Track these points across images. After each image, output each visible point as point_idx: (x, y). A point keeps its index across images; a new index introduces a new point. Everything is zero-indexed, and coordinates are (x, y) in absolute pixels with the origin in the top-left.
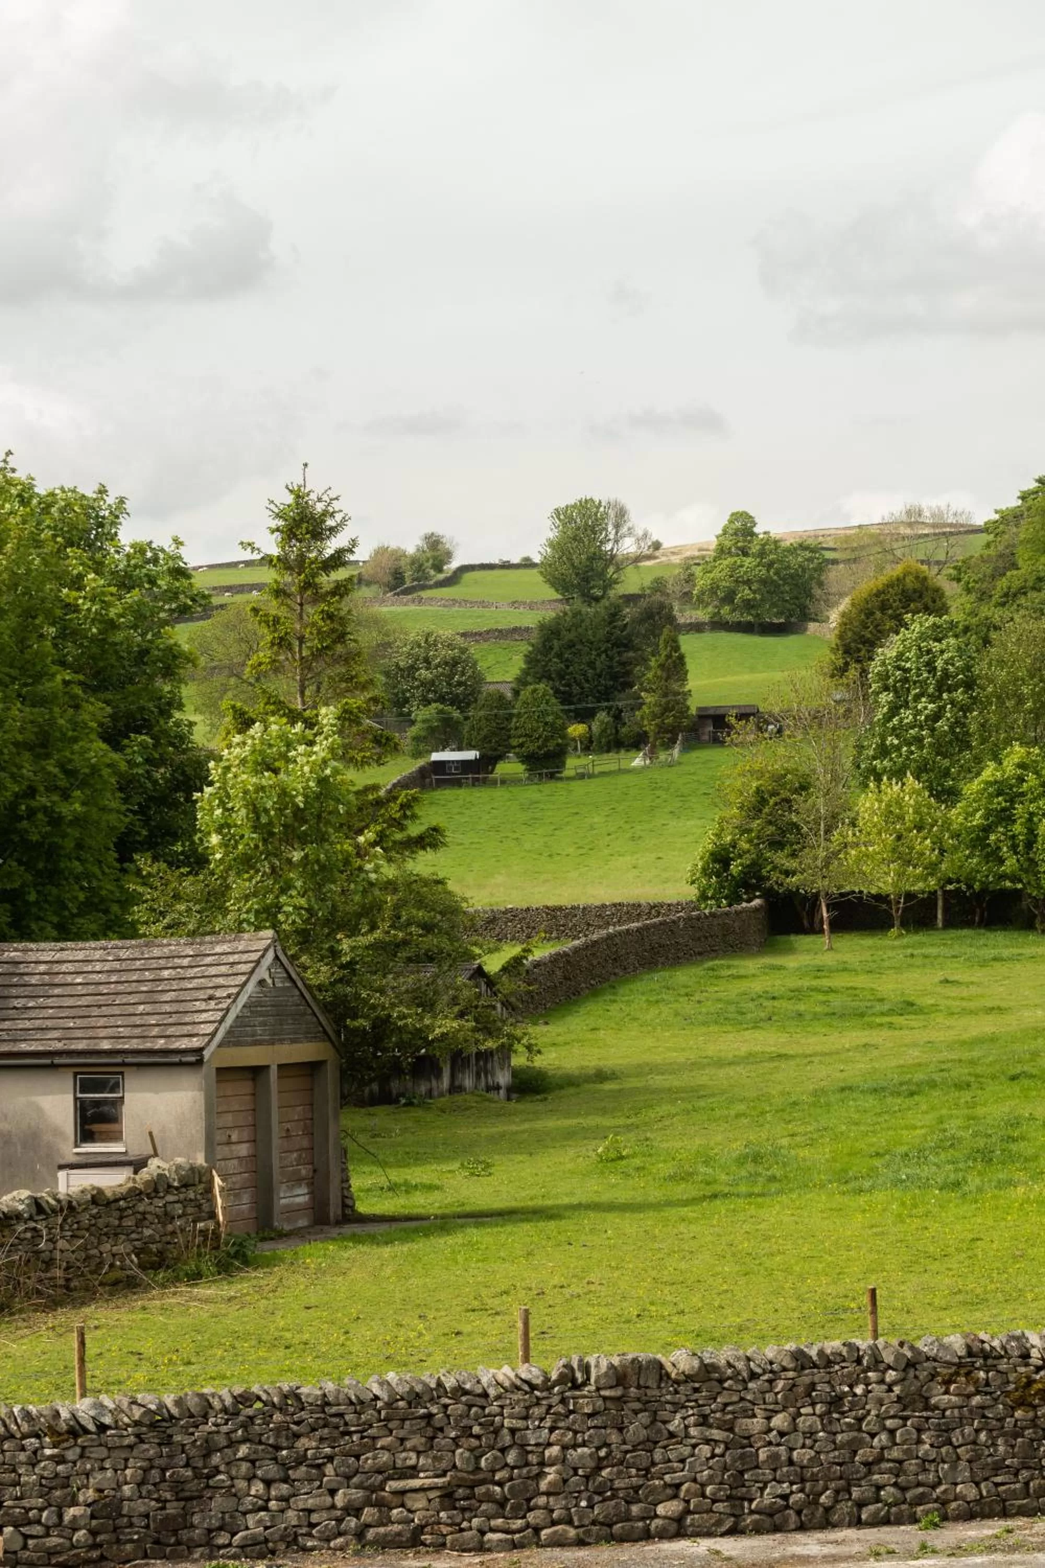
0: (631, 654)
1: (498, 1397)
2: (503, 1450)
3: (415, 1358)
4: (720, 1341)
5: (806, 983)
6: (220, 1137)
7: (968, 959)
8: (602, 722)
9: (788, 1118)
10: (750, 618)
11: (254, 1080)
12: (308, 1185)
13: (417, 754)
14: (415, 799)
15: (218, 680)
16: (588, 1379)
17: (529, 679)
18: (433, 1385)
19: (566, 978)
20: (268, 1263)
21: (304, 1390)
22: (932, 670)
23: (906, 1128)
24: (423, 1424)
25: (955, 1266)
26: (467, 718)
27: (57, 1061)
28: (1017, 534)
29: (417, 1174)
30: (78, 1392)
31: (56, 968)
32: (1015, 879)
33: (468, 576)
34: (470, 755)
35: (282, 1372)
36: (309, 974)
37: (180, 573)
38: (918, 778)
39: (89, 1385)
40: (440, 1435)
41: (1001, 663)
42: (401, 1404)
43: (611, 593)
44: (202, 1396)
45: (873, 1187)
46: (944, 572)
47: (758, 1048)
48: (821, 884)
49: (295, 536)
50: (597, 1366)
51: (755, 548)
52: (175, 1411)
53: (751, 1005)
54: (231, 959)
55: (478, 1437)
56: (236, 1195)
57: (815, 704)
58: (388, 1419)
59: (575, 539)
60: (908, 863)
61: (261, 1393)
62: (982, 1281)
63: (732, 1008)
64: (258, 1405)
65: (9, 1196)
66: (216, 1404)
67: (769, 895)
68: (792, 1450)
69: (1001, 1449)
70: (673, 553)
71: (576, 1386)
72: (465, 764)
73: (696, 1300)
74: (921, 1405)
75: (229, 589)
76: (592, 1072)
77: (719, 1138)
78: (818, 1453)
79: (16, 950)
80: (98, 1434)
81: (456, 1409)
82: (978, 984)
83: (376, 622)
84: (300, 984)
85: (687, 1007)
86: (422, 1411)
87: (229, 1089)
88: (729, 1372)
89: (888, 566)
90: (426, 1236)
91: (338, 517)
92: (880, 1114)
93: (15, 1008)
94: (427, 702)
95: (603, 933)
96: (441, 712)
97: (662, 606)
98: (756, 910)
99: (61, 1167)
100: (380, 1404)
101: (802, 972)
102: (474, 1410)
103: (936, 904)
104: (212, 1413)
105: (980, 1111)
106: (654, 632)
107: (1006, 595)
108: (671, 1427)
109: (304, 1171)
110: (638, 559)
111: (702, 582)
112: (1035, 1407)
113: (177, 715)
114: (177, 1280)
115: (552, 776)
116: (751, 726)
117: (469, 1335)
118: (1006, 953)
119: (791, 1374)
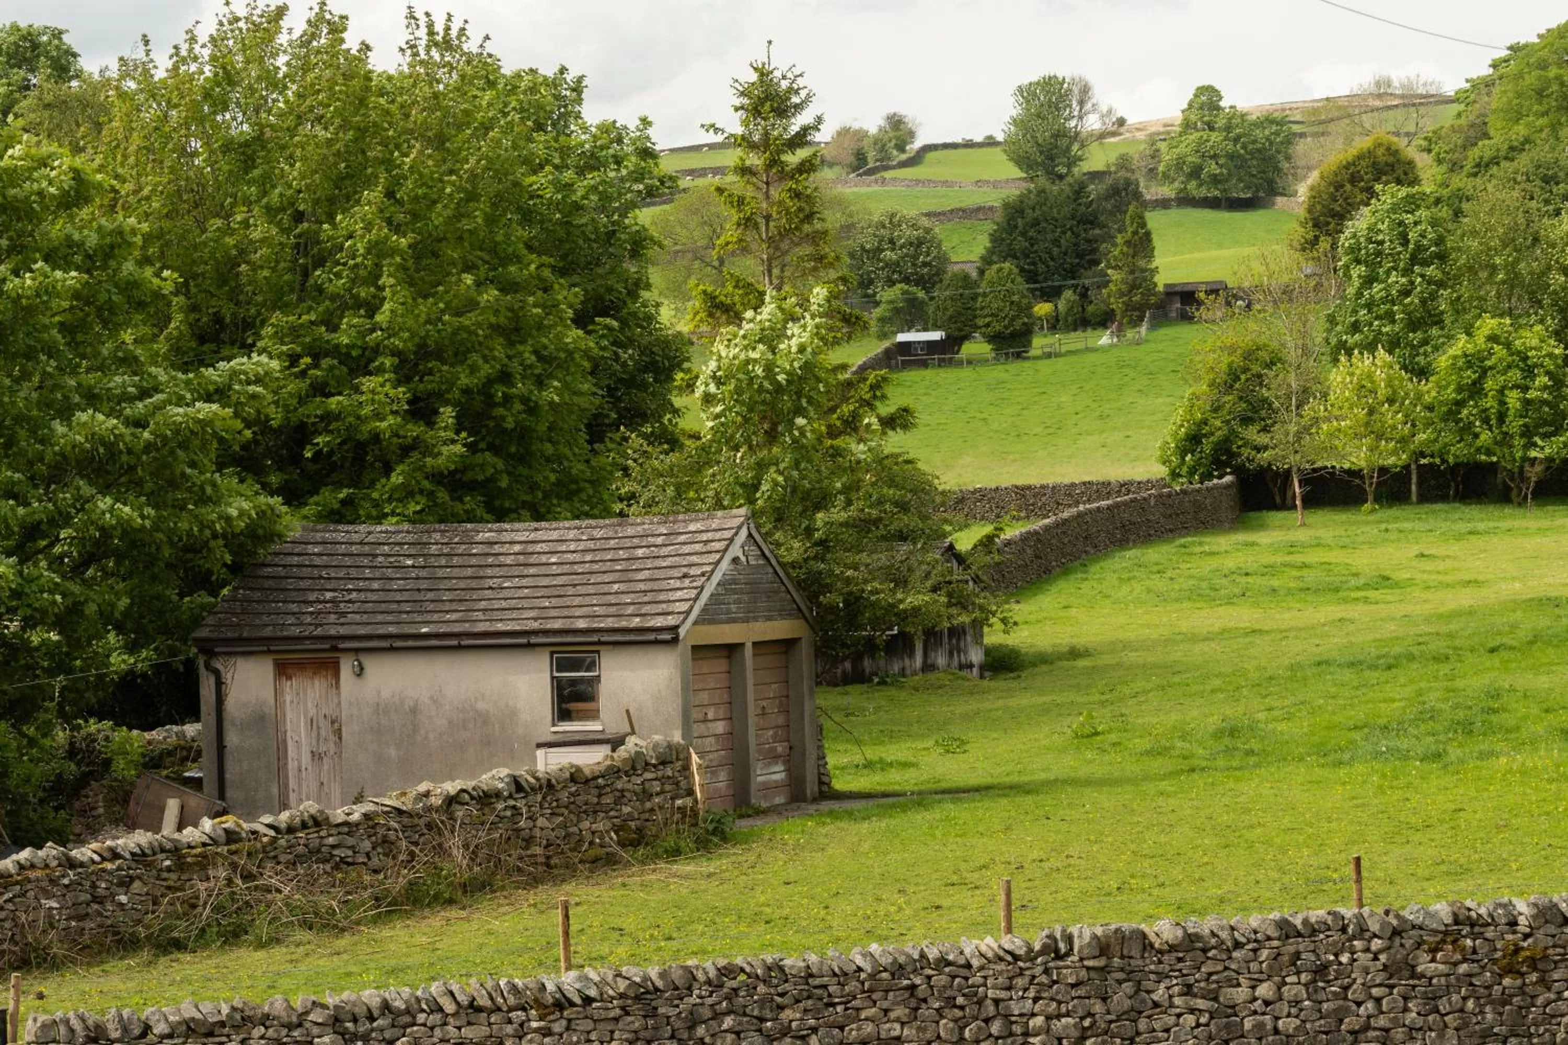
0: (1097, 231)
1: (981, 968)
2: (987, 1021)
3: (896, 933)
4: (1202, 913)
5: (1279, 559)
6: (696, 714)
7: (1443, 534)
8: (1068, 301)
9: (1263, 692)
10: (1217, 193)
11: (729, 657)
12: (784, 763)
13: (883, 336)
14: (885, 379)
15: (681, 262)
16: (1071, 949)
17: (995, 258)
18: (916, 956)
19: (1038, 557)
20: (745, 839)
21: (787, 962)
22: (1405, 242)
23: (1385, 701)
24: (907, 995)
25: (1438, 836)
26: (932, 299)
27: (534, 640)
28: (1488, 103)
29: (894, 752)
30: (562, 964)
31: (531, 548)
32: (1489, 453)
33: (930, 156)
34: (936, 336)
35: (764, 946)
36: (782, 551)
37: (647, 153)
38: (1390, 352)
39: (573, 961)
40: (924, 1006)
41: (1474, 233)
42: (885, 975)
43: (1076, 170)
44: (687, 969)
45: (1352, 758)
46: (1414, 143)
47: (1232, 624)
48: (1293, 459)
49: (760, 113)
50: (1080, 936)
51: (1221, 123)
52: (660, 984)
53: (1225, 581)
54: (705, 537)
55: (962, 1008)
56: (713, 773)
57: (1285, 278)
58: (871, 991)
59: (1038, 116)
60: (1379, 437)
61: (745, 965)
62: (1467, 852)
63: (1204, 585)
64: (742, 977)
65: (489, 775)
66: (701, 976)
67: (1239, 471)
68: (1277, 1018)
69: (1489, 1016)
70: (1138, 129)
71: (1059, 957)
72: (930, 345)
73: (1176, 873)
74: (1406, 973)
75: (691, 172)
76: (1066, 649)
77: (1195, 713)
78: (1304, 1022)
79: (490, 531)
80: (584, 1006)
81: (940, 980)
82: (1455, 558)
83: (840, 203)
84: (774, 562)
85: (1160, 584)
86: (906, 982)
87: (706, 666)
88: (1213, 941)
89: (1357, 138)
90: (904, 811)
91: (803, 94)
92: (1357, 688)
93: (490, 588)
94: (891, 283)
95: (1074, 510)
96: (904, 293)
97: (1128, 182)
98: (1227, 487)
99: (539, 746)
100: (863, 976)
101: (1274, 549)
102: (957, 980)
103: (1410, 479)
104: (696, 985)
105: (1459, 684)
106: (1120, 209)
107: (1478, 165)
108: (1155, 997)
109: (780, 748)
110: (1102, 136)
111: (1167, 156)
112: (1522, 975)
113: (645, 294)
114: (657, 856)
115: (1018, 356)
116: (1221, 300)
117: (949, 908)
118: (1481, 526)
119: (1275, 943)
